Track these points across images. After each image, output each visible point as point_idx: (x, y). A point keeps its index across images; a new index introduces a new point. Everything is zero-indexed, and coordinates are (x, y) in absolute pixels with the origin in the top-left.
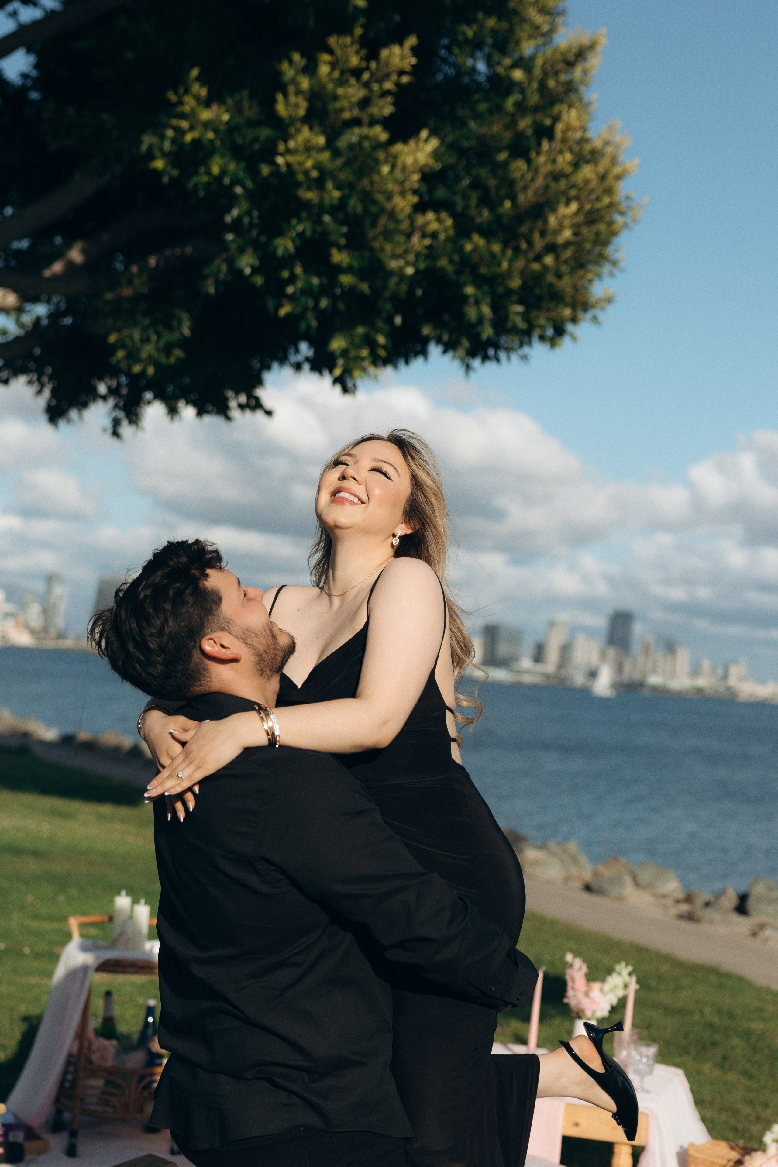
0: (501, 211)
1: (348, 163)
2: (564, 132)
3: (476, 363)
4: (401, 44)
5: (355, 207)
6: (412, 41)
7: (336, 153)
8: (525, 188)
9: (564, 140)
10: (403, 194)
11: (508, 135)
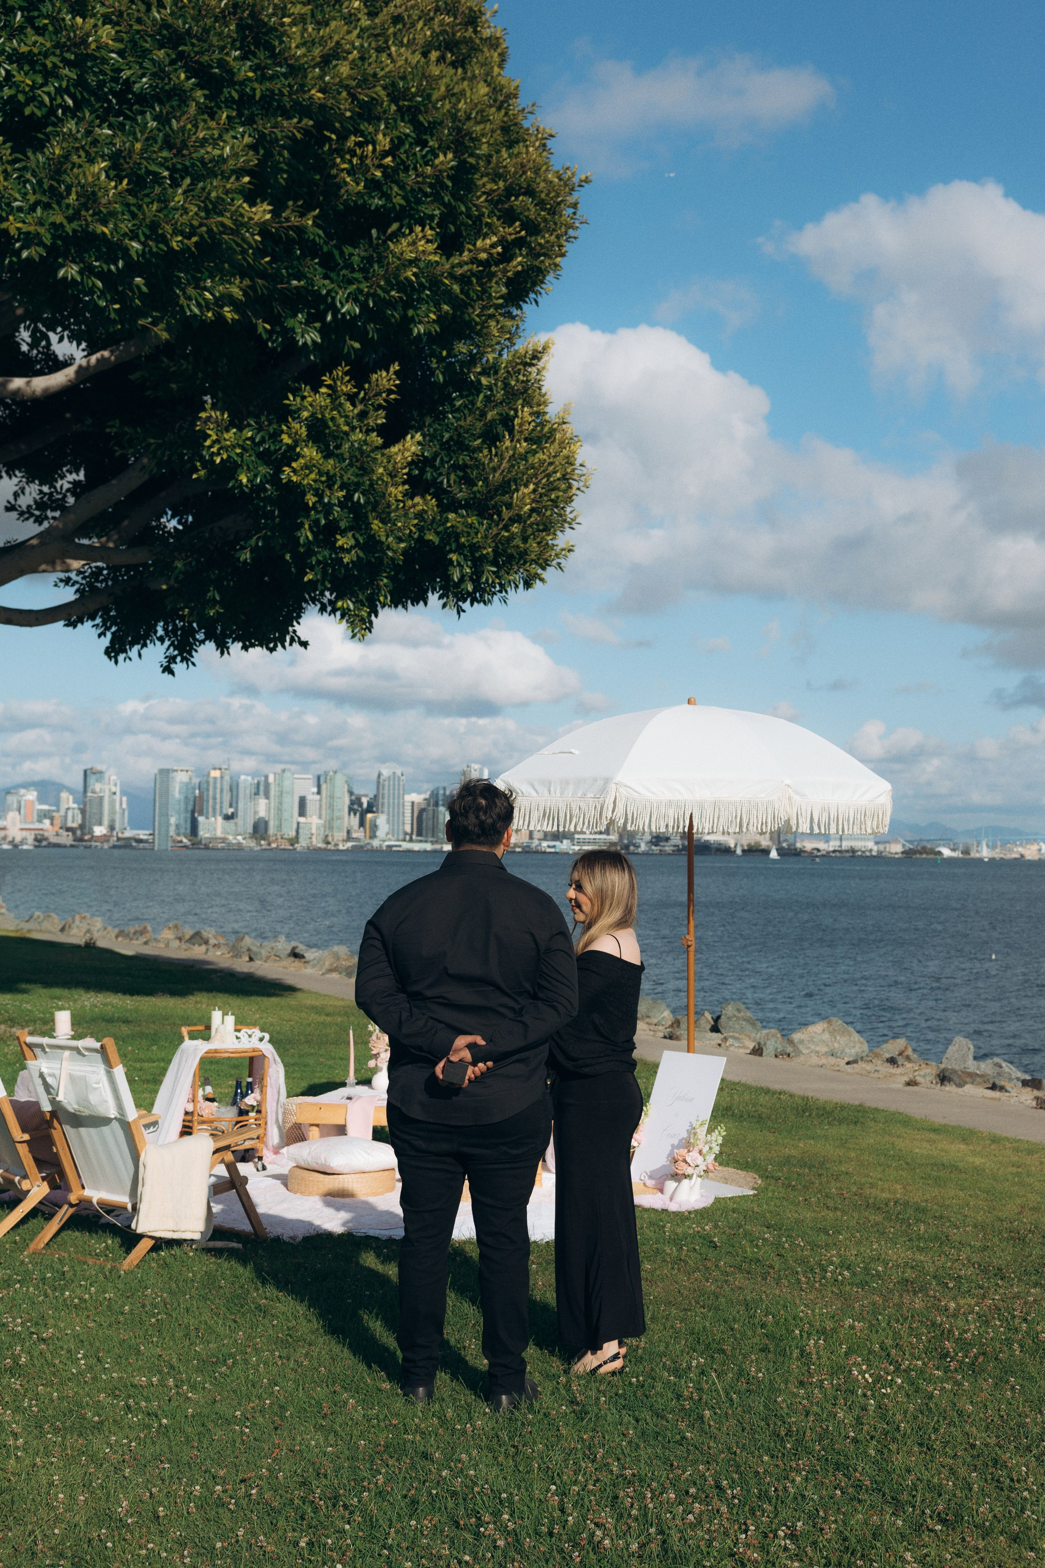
0: (475, 489)
1: (351, 465)
2: (521, 425)
3: (466, 606)
4: (388, 372)
5: (359, 498)
6: (396, 367)
7: (341, 458)
8: (494, 470)
9: (521, 432)
10: (396, 485)
11: (479, 425)
